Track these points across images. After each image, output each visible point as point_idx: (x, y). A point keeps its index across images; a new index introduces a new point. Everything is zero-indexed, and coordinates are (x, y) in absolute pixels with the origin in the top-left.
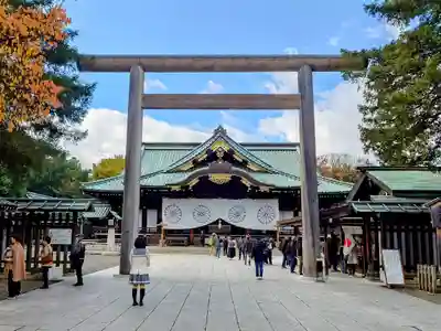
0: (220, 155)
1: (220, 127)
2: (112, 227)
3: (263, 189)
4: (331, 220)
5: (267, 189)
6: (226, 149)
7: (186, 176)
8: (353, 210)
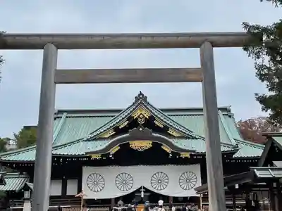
0: (141, 121)
1: (141, 94)
2: (28, 199)
3: (184, 155)
4: (237, 186)
5: (188, 155)
6: (147, 115)
7: (107, 143)
8: (255, 176)
